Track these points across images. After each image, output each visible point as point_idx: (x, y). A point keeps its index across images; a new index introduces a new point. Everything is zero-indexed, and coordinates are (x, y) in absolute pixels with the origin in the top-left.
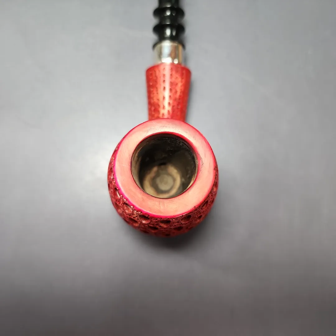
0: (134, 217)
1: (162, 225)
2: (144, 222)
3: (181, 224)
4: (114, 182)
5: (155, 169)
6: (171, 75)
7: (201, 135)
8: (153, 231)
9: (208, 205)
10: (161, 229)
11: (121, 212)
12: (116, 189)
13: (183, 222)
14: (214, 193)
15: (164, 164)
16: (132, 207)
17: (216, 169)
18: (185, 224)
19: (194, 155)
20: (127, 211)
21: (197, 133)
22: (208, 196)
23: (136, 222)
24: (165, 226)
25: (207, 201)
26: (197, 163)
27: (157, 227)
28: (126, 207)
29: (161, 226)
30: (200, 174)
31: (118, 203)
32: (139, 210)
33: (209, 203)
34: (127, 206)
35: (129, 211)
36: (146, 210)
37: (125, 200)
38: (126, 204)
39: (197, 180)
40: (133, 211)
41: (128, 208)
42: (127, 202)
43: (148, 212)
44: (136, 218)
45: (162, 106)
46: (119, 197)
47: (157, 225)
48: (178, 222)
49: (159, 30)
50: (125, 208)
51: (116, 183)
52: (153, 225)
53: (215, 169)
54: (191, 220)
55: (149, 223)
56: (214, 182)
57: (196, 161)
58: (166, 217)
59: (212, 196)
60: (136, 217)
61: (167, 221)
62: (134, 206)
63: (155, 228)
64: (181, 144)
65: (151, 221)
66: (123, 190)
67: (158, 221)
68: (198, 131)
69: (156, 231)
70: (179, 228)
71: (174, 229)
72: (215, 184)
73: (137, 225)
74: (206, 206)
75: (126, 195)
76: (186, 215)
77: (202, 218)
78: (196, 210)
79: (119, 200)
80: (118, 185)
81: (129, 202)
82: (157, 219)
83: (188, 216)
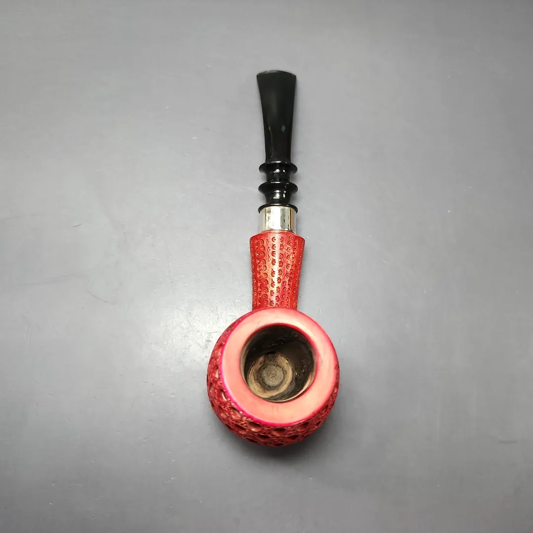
0: (242, 424)
1: (275, 433)
2: (253, 430)
3: (297, 432)
4: (221, 382)
5: (261, 359)
6: (281, 245)
7: (320, 327)
8: (262, 440)
9: (328, 410)
10: (273, 438)
11: (225, 417)
12: (222, 390)
13: (299, 430)
14: (334, 395)
15: (273, 353)
16: (241, 412)
17: (337, 367)
18: (302, 432)
19: (312, 350)
20: (233, 417)
21: (315, 326)
22: (328, 401)
23: (242, 429)
24: (278, 435)
25: (327, 406)
26: (315, 361)
27: (269, 435)
28: (234, 412)
29: (273, 435)
30: (319, 374)
31: (223, 407)
32: (249, 417)
33: (329, 407)
34: (234, 410)
35: (236, 416)
36: (257, 417)
37: (233, 404)
38: (234, 408)
39: (316, 381)
40: (242, 417)
41: (235, 413)
42: (235, 407)
43: (260, 419)
44: (245, 425)
45: (270, 283)
46: (225, 399)
47: (269, 433)
48: (294, 430)
49: (267, 189)
50: (232, 413)
51: (223, 383)
52: (264, 433)
53: (335, 368)
54: (308, 428)
55: (260, 432)
56: (336, 383)
57: (315, 357)
58: (281, 425)
59: (333, 398)
60: (245, 423)
61: (281, 429)
62: (243, 411)
63: (265, 437)
64: (296, 336)
65: (263, 429)
66: (231, 393)
67: (272, 429)
68: (316, 323)
69: (266, 440)
70: (294, 437)
71: (289, 438)
72: (337, 385)
73: (243, 433)
74: (326, 411)
75: (235, 399)
76: (303, 422)
77: (320, 423)
78: (315, 416)
79: (225, 404)
80: (225, 386)
81: (238, 406)
82: (269, 427)
83: (305, 424)
